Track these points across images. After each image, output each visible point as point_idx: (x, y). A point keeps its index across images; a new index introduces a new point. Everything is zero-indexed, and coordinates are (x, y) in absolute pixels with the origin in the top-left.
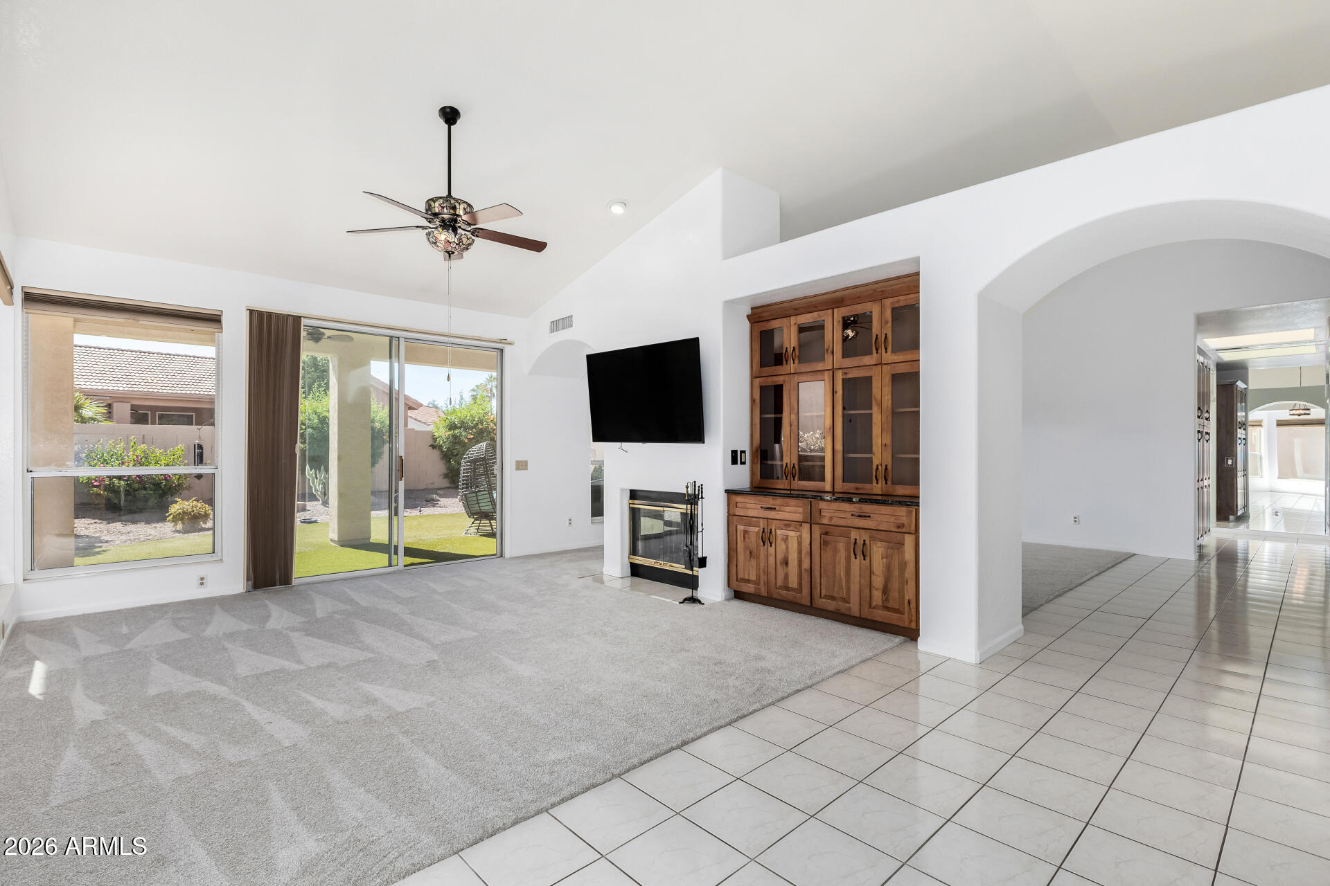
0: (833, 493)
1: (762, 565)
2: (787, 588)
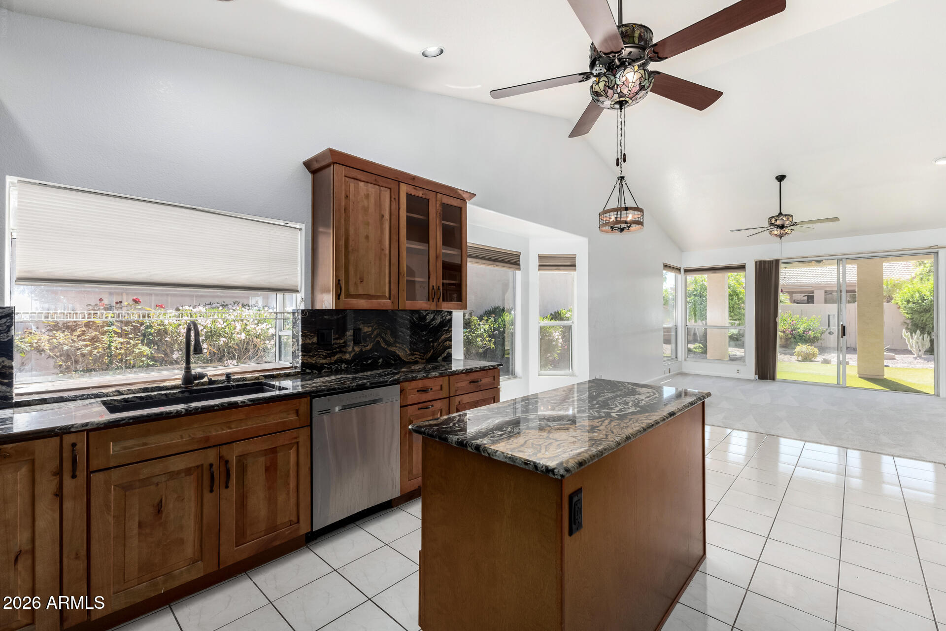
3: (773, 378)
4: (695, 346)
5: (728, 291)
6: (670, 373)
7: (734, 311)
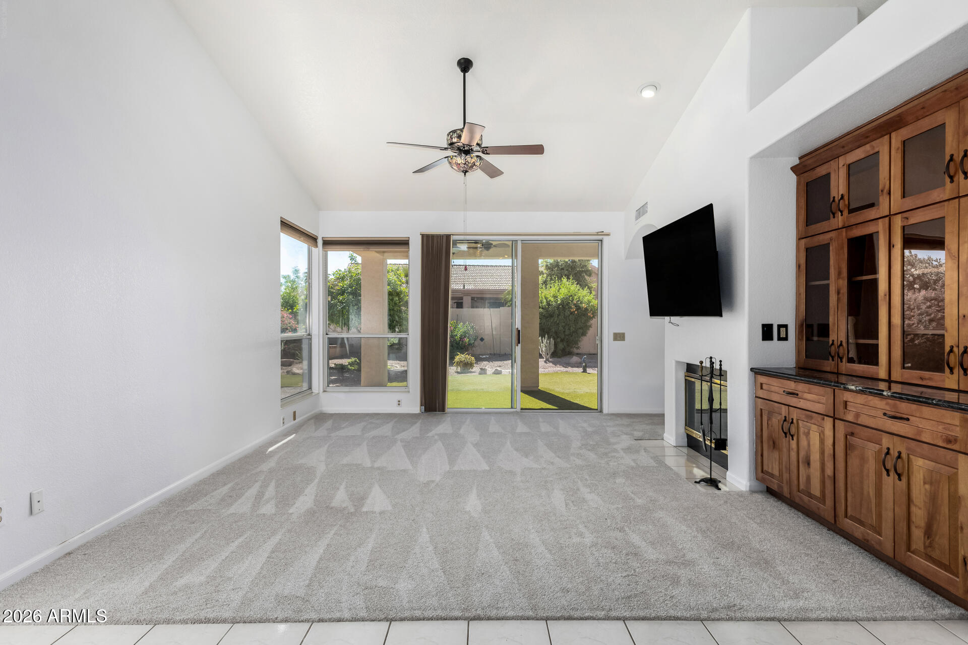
0: (889, 381)
1: (785, 459)
2: (810, 495)
3: (442, 409)
4: (350, 360)
5: (388, 288)
6: (295, 419)
7: (396, 321)
